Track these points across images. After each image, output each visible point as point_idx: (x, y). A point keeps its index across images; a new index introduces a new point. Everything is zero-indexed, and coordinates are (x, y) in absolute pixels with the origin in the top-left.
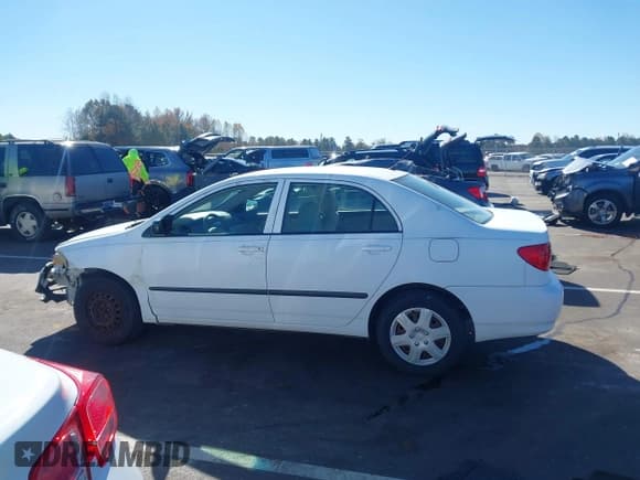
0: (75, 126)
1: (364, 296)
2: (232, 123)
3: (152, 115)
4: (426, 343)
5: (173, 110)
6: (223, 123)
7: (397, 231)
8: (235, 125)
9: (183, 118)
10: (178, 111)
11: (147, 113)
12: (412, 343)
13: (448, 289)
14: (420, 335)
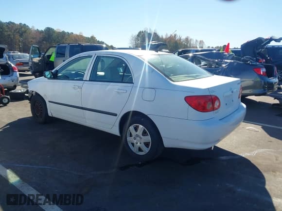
0: (134, 42)
1: (115, 115)
2: (199, 40)
3: (164, 37)
4: (140, 143)
5: (173, 35)
6: (195, 41)
7: (132, 83)
8: (201, 41)
9: (177, 38)
10: (175, 35)
11: (162, 36)
12: (135, 141)
13: (148, 116)
14: (138, 138)
